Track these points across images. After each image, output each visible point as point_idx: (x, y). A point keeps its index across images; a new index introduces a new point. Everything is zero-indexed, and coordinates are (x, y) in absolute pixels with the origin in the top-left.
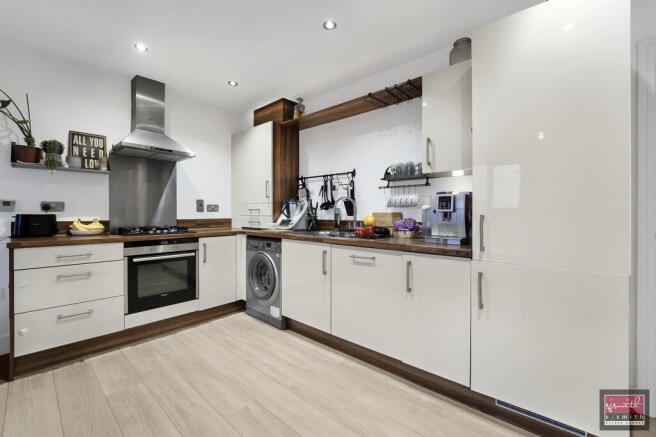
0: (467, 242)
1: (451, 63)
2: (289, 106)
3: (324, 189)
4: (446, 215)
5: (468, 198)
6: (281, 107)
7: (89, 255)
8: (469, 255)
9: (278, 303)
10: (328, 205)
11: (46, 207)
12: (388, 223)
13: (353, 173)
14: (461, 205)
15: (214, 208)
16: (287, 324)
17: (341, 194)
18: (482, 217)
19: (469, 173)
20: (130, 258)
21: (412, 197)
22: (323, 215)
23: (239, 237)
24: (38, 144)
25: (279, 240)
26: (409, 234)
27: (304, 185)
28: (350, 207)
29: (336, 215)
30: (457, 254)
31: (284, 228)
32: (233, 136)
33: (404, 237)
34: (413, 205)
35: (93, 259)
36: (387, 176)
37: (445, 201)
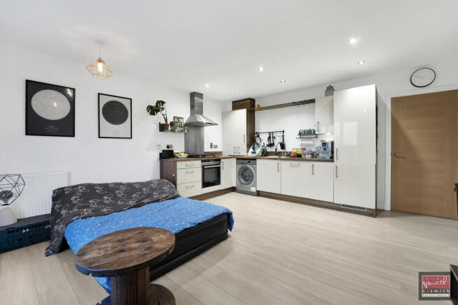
0: (332, 157)
1: (326, 95)
2: (252, 101)
3: (269, 138)
4: (324, 149)
5: (333, 143)
6: (249, 101)
7: (193, 165)
8: (333, 161)
9: (255, 186)
10: (271, 145)
11: (168, 147)
12: (300, 152)
13: (283, 132)
14: (330, 145)
15: (216, 147)
16: (259, 194)
17: (278, 141)
18: (337, 149)
19: (333, 133)
20: (203, 167)
21: (310, 142)
22: (269, 149)
23: (232, 159)
24: (169, 123)
25: (255, 160)
26: (310, 156)
27: (258, 136)
28: (283, 146)
29: (276, 149)
30: (329, 161)
31: (253, 155)
32: (222, 113)
33: (308, 157)
34: (311, 145)
35: (194, 166)
36: (300, 134)
37: (324, 144)
